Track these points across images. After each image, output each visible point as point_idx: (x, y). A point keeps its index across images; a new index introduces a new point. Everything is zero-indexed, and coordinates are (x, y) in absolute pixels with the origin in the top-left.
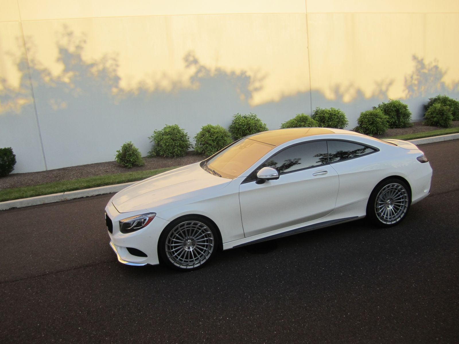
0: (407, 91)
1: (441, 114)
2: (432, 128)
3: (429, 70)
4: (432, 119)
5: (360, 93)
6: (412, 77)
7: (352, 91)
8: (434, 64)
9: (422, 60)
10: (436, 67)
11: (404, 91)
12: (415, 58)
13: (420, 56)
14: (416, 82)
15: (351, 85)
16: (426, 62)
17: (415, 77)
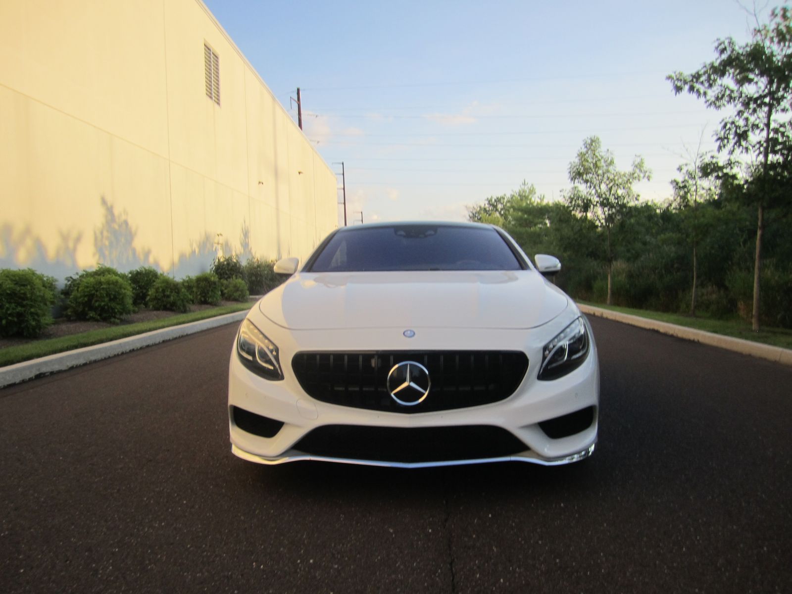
0: (97, 257)
1: (177, 291)
2: (165, 313)
3: (120, 226)
4: (164, 299)
5: (39, 246)
6: (102, 233)
7: (29, 242)
8: (123, 217)
9: (112, 207)
10: (126, 223)
11: (94, 255)
12: (104, 202)
13: (109, 200)
14: (107, 243)
15: (28, 231)
16: (116, 212)
17: (105, 233)
